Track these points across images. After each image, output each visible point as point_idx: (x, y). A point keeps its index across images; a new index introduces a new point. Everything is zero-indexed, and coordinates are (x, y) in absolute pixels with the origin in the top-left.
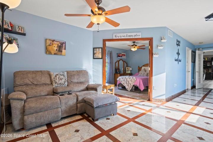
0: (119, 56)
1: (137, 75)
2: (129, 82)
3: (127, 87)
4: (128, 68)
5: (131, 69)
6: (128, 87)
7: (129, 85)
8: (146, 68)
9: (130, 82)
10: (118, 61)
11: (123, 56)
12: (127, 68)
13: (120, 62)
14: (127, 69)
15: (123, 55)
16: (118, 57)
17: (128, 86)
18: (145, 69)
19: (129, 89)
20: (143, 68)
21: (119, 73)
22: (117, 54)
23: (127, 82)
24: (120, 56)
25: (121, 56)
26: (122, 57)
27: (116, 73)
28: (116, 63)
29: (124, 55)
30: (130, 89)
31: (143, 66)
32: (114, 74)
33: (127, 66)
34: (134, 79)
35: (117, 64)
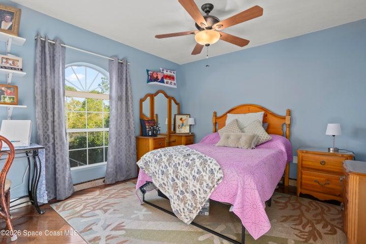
0: (152, 78)
1: (213, 142)
2: (185, 184)
3: (175, 205)
4: (181, 119)
5: (191, 121)
6: (182, 206)
7: (189, 196)
8: (241, 117)
9: (192, 185)
10: (152, 96)
11: (165, 80)
12: (178, 117)
13: (155, 98)
14: (178, 122)
15: (167, 77)
16: (149, 81)
17: (184, 200)
18: (237, 121)
19: (187, 217)
20: (231, 118)
21: (154, 135)
22: (148, 71)
23: (180, 183)
24: (156, 80)
25: (160, 78)
26: (162, 81)
27: (143, 133)
28: (142, 101)
29: (172, 78)
30: (194, 216)
31: (229, 112)
32: (137, 139)
33: (180, 113)
34: (212, 171)
35: (147, 104)
